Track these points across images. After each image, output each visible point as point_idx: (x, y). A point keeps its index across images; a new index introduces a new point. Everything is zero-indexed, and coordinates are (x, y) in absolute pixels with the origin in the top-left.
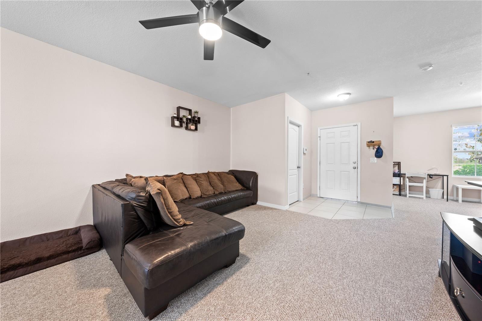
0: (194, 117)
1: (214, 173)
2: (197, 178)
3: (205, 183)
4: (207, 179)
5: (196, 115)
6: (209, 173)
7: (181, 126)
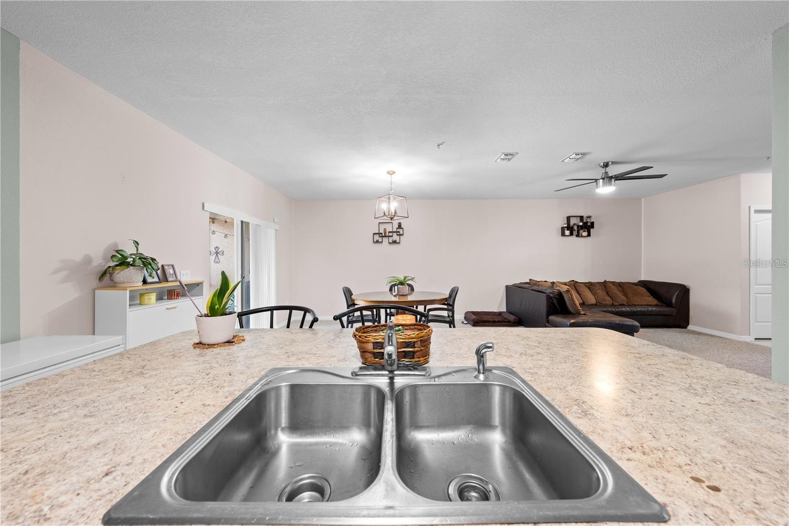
0: (587, 223)
1: (613, 283)
2: (590, 287)
3: (601, 293)
4: (604, 288)
5: (589, 220)
6: (605, 282)
7: (571, 234)
